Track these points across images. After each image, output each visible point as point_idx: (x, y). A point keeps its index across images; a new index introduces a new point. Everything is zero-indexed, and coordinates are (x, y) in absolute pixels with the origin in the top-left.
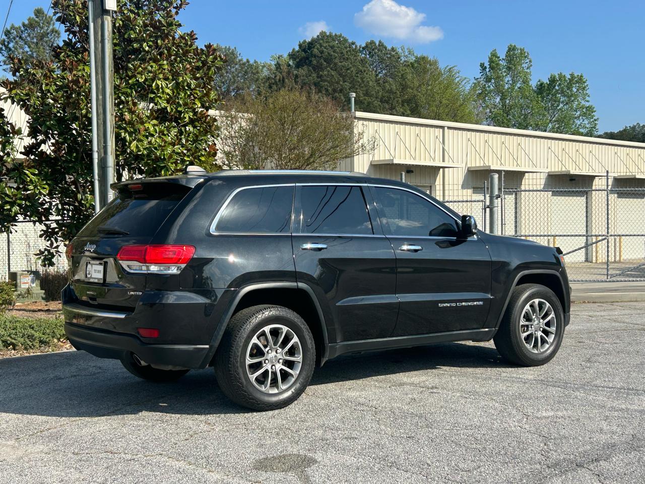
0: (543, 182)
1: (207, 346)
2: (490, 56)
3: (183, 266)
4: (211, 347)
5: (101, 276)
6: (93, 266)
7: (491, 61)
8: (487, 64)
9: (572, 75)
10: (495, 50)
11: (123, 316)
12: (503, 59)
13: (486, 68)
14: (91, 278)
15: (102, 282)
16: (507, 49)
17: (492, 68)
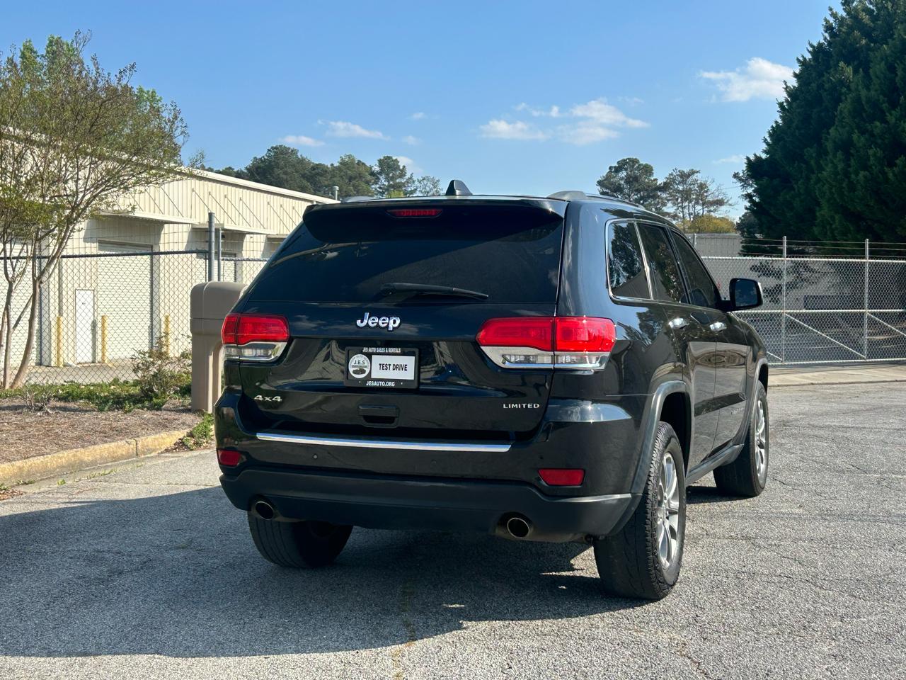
0: (186, 237)
1: (629, 496)
2: (22, 49)
3: (607, 354)
4: (634, 497)
5: (409, 375)
6: (373, 356)
7: (23, 56)
8: (18, 61)
9: (141, 91)
10: (30, 41)
11: (504, 449)
12: (42, 56)
13: (15, 66)
14: (369, 378)
15: (414, 386)
16: (48, 42)
17: (26, 68)
